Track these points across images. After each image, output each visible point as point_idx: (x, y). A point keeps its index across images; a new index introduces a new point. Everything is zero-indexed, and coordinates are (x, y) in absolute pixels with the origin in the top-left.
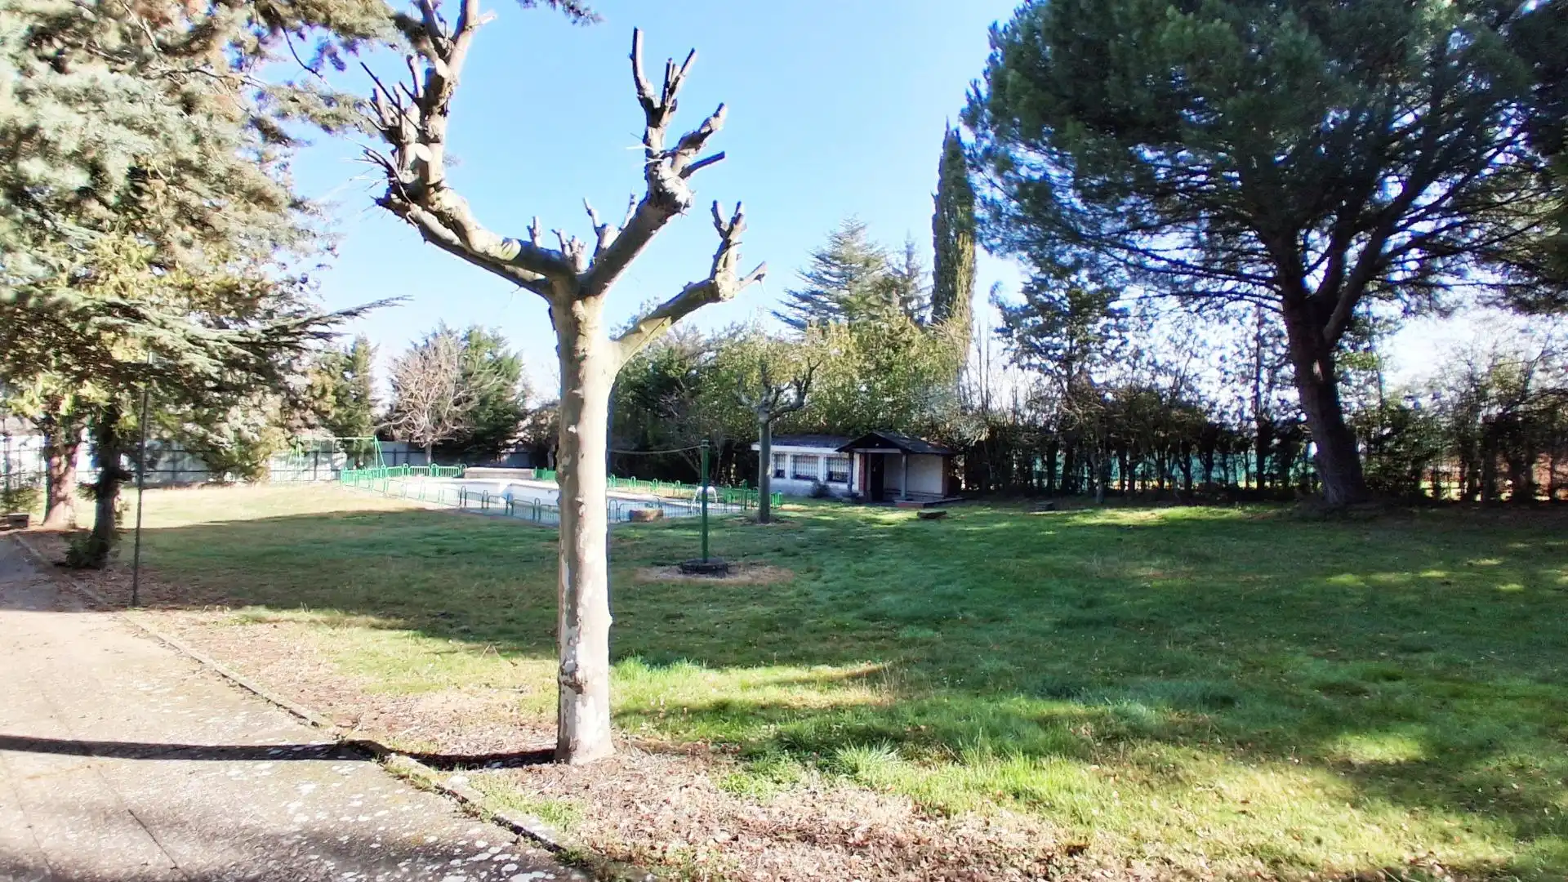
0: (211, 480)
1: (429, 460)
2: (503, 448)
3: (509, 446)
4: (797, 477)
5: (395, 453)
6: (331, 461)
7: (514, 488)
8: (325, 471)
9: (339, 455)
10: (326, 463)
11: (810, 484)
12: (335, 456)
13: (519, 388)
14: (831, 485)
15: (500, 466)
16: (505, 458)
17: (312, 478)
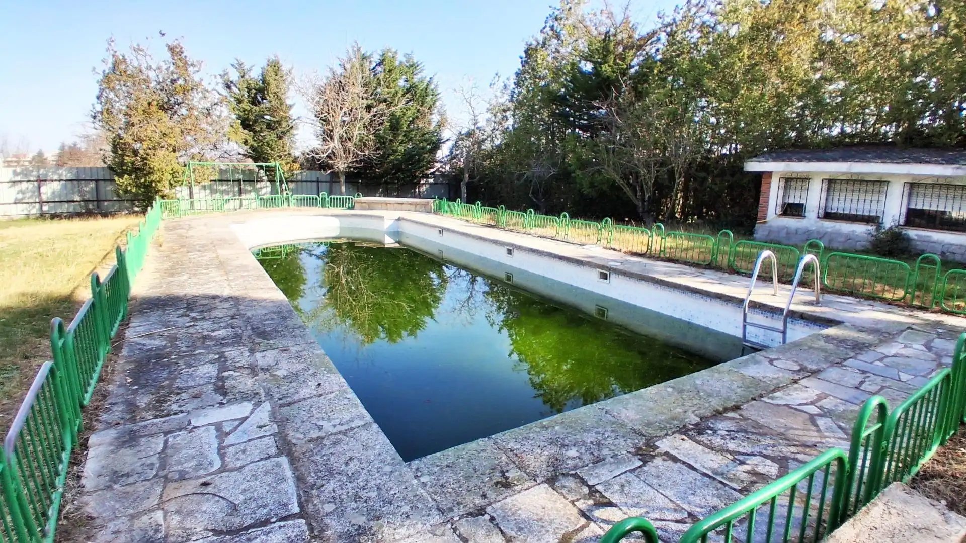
0: (136, 209)
1: (343, 189)
2: (423, 177)
3: (426, 177)
4: (828, 216)
5: (318, 181)
6: (257, 191)
7: (402, 223)
8: (250, 198)
9: (263, 183)
10: (250, 191)
11: (860, 229)
12: (258, 185)
13: (435, 118)
14: (913, 233)
15: (419, 196)
16: (424, 188)
17: (237, 207)
